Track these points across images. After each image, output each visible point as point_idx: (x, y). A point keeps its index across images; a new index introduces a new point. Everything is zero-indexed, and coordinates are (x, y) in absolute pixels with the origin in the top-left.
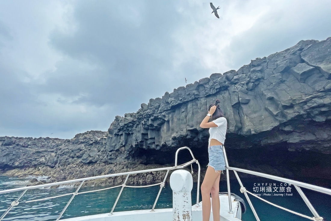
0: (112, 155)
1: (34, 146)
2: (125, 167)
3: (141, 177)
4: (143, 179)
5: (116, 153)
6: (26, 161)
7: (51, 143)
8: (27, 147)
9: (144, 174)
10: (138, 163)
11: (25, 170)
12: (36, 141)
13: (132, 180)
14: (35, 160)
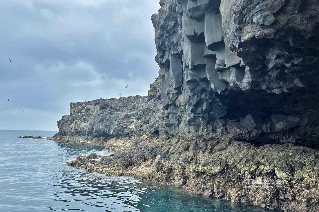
0: (170, 116)
1: (125, 108)
2: (191, 147)
3: (235, 179)
4: (241, 189)
5: (175, 111)
6: (118, 128)
7: (141, 103)
8: (119, 110)
9: (245, 174)
10: (227, 139)
11: (121, 139)
12: (125, 102)
13: (208, 186)
14: (126, 127)
